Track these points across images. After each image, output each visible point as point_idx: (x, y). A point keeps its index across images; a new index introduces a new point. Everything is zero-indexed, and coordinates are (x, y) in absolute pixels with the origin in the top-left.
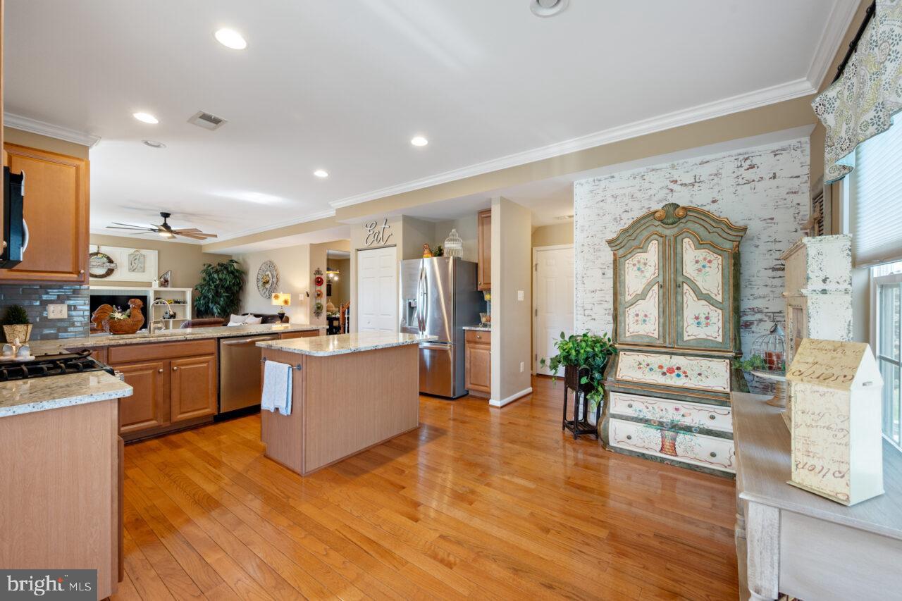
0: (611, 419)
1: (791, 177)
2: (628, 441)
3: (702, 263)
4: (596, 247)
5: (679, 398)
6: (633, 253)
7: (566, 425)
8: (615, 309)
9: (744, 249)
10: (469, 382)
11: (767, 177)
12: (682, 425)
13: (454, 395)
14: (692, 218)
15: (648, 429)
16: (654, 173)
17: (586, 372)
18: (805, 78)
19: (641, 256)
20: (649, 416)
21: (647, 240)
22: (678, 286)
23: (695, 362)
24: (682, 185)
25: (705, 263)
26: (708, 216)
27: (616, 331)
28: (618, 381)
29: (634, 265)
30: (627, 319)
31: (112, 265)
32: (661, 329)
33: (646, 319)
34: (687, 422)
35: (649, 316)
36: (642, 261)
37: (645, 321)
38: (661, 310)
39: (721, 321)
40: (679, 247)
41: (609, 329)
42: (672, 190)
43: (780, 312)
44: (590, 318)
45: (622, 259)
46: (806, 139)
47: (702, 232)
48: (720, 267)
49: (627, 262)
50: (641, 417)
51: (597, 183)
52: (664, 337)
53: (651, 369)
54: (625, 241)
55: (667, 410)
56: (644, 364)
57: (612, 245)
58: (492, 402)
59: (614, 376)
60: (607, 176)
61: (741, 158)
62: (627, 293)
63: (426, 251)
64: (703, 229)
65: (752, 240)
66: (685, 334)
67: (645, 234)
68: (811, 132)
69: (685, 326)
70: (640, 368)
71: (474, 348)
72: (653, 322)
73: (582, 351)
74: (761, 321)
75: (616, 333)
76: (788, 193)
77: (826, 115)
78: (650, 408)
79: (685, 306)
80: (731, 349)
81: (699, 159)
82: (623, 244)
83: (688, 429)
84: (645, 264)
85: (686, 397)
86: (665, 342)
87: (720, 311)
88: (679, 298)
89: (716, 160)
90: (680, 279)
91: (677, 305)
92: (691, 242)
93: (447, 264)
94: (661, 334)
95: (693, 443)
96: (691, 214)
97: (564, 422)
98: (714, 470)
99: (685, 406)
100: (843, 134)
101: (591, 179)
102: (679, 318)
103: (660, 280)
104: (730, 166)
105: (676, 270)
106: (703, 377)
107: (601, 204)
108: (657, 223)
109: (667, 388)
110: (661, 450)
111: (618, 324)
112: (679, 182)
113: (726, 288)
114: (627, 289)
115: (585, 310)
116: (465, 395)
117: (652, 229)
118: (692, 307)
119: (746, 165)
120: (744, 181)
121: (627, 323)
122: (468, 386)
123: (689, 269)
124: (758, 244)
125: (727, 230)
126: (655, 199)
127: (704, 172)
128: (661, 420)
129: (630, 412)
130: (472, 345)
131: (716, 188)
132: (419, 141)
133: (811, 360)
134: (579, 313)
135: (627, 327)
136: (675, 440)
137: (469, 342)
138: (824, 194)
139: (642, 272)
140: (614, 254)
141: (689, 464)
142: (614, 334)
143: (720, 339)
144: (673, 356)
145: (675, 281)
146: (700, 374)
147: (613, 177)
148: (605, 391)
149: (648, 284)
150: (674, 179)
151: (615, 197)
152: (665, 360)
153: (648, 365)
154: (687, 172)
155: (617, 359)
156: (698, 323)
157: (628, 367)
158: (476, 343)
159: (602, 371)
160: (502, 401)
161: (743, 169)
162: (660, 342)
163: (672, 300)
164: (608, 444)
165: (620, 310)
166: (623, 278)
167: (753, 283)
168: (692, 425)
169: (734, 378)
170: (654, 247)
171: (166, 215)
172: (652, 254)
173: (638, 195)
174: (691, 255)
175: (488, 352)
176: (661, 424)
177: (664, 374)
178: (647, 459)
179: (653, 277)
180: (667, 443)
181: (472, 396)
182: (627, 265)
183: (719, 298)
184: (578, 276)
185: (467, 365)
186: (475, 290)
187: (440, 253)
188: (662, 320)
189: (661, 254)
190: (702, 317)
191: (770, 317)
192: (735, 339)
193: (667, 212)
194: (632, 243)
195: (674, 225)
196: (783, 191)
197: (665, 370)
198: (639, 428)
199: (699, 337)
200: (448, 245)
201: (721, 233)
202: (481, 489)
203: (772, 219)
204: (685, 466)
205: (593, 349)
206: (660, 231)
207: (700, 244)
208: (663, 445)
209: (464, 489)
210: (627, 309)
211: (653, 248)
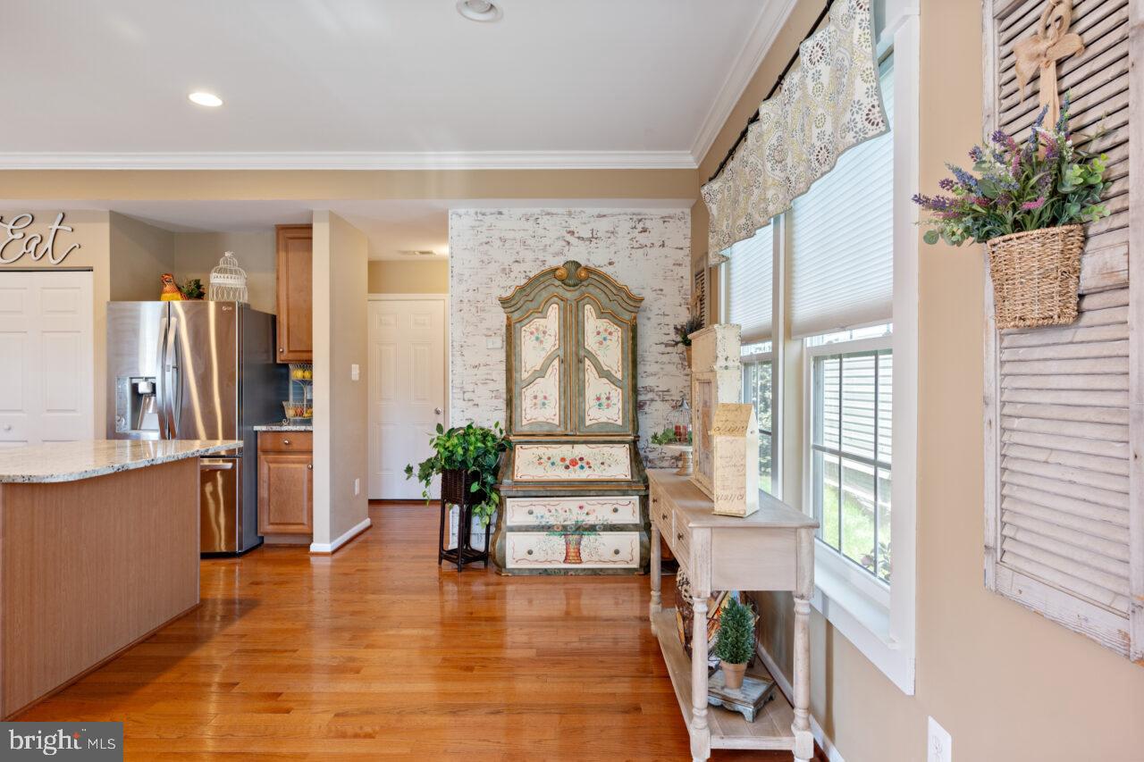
0: (508, 534)
1: (677, 248)
2: (529, 557)
3: (604, 335)
4: (479, 305)
5: (583, 493)
6: (531, 318)
7: (445, 555)
8: (509, 390)
9: (640, 321)
10: (266, 523)
11: (658, 244)
12: (586, 524)
13: (240, 548)
14: (594, 282)
15: (551, 537)
16: (548, 217)
17: (476, 476)
18: (689, 152)
19: (538, 322)
20: (552, 521)
21: (546, 302)
22: (580, 361)
23: (596, 451)
24: (579, 238)
25: (606, 335)
26: (609, 282)
27: (510, 420)
28: (517, 483)
29: (532, 333)
30: (523, 402)
32: (562, 413)
33: (546, 402)
34: (591, 520)
35: (548, 398)
36: (541, 328)
37: (544, 404)
38: (562, 390)
39: (621, 401)
40: (580, 314)
41: (501, 416)
42: (569, 243)
43: (668, 391)
44: (471, 403)
45: (518, 325)
46: (688, 211)
47: (602, 297)
48: (620, 340)
49: (524, 328)
50: (544, 523)
51: (480, 217)
52: (565, 423)
53: (553, 464)
54: (522, 302)
55: (570, 510)
56: (545, 458)
57: (506, 305)
58: (315, 547)
59: (511, 477)
60: (493, 210)
61: (635, 218)
62: (523, 370)
63: (168, 287)
64: (603, 295)
65: (645, 311)
66: (587, 418)
67: (545, 294)
68: (692, 205)
69: (587, 409)
70: (540, 464)
71: (275, 462)
72: (553, 404)
73: (472, 448)
74: (652, 400)
75: (510, 422)
76: (674, 264)
77: (711, 205)
78: (553, 511)
79: (587, 385)
80: (630, 433)
81: (597, 211)
82: (518, 306)
83: (592, 529)
84: (544, 333)
85: (590, 490)
86: (566, 429)
87: (619, 390)
88: (581, 376)
89: (612, 215)
90: (582, 353)
91: (578, 384)
92: (592, 310)
93: (204, 313)
94: (562, 419)
95: (597, 544)
96: (593, 276)
97: (440, 553)
98: (616, 569)
99: (590, 502)
100: (724, 228)
101: (472, 211)
102: (581, 399)
103: (561, 353)
104: (625, 226)
105: (578, 342)
106: (606, 466)
107: (486, 247)
108: (557, 283)
109: (570, 483)
110: (566, 561)
111: (514, 410)
112: (576, 235)
113: (625, 365)
114: (523, 364)
115: (464, 392)
116: (259, 546)
117: (552, 289)
118: (595, 386)
119: (640, 226)
120: (638, 245)
121: (523, 408)
122: (266, 527)
123: (591, 342)
124: (649, 316)
125: (625, 298)
126: (551, 250)
127: (603, 226)
128: (565, 523)
129: (531, 521)
130: (271, 457)
131: (613, 249)
132: (206, 99)
133: (724, 419)
134: (455, 396)
135: (523, 412)
136: (579, 544)
137: (265, 452)
138: (705, 273)
139: (541, 342)
140: (508, 318)
141: (593, 570)
142: (508, 423)
143: (620, 422)
144: (575, 446)
145: (577, 355)
146: (603, 464)
147: (500, 213)
148: (500, 498)
149: (548, 358)
150: (571, 229)
151: (503, 240)
152: (566, 451)
153: (549, 458)
154: (585, 223)
155: (512, 455)
156: (600, 405)
157: (527, 464)
158: (280, 452)
159: (495, 472)
160: (333, 543)
161: (637, 231)
162: (560, 430)
163: (573, 378)
164: (505, 567)
165: (516, 390)
166: (518, 349)
167: (646, 359)
168: (596, 523)
169: (633, 464)
170: (554, 312)
172: (551, 321)
173: (531, 242)
174: (593, 324)
175: (304, 467)
176: (565, 528)
177: (567, 467)
178: (549, 575)
179: (552, 350)
180: (572, 550)
181: (271, 546)
182: (523, 333)
183: (619, 376)
184: (455, 344)
185: (263, 493)
186: (271, 361)
187: (196, 293)
188: (562, 403)
189: (562, 322)
190: (603, 397)
191: (659, 396)
192: (634, 421)
193: (569, 271)
194: (530, 305)
195: (576, 287)
196: (671, 262)
197: (567, 463)
198: (540, 537)
199: (600, 421)
200: (216, 279)
201: (621, 301)
202: (361, 653)
203: (661, 290)
204: (590, 572)
205: (484, 444)
206: (560, 293)
207: (601, 314)
208: (567, 553)
209: (338, 660)
210: (524, 390)
211: (553, 314)
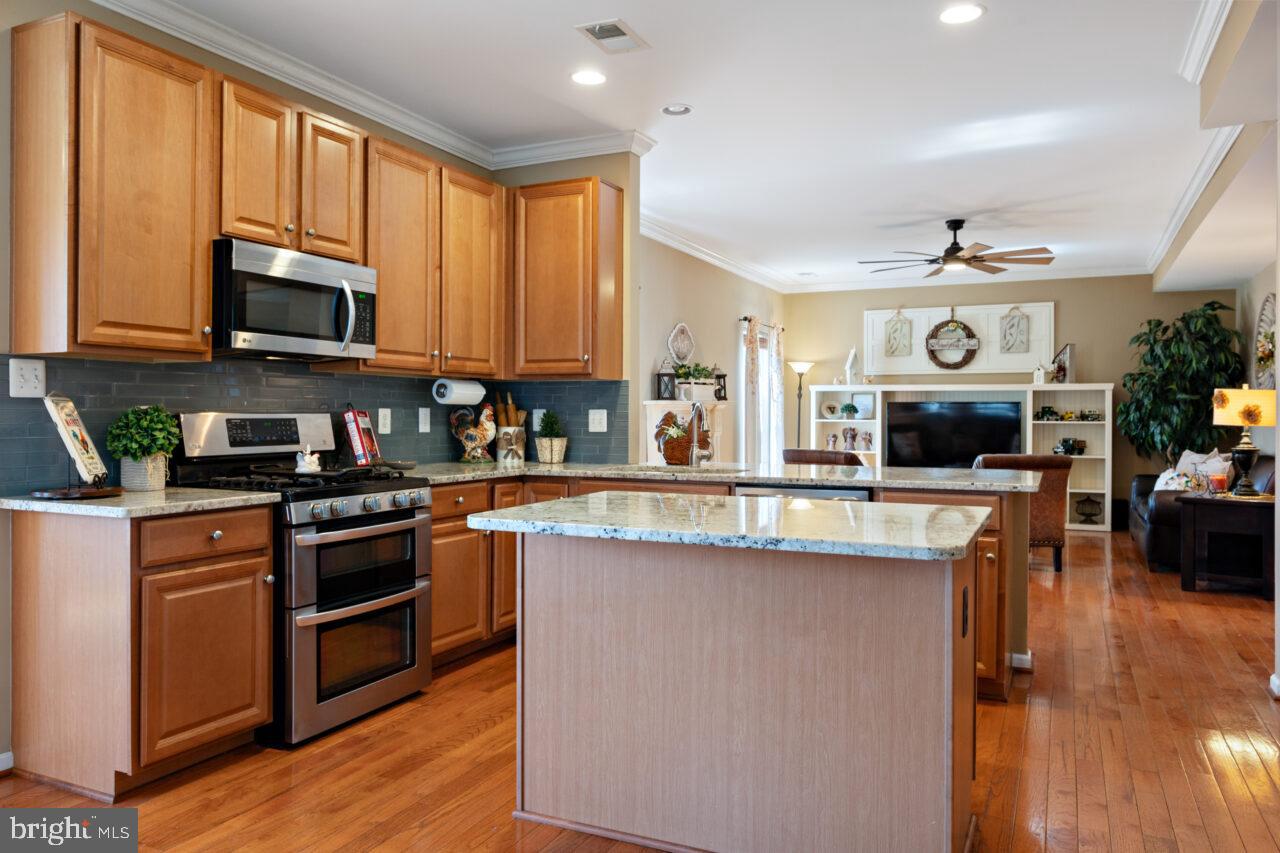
31: (973, 342)
171: (956, 225)
